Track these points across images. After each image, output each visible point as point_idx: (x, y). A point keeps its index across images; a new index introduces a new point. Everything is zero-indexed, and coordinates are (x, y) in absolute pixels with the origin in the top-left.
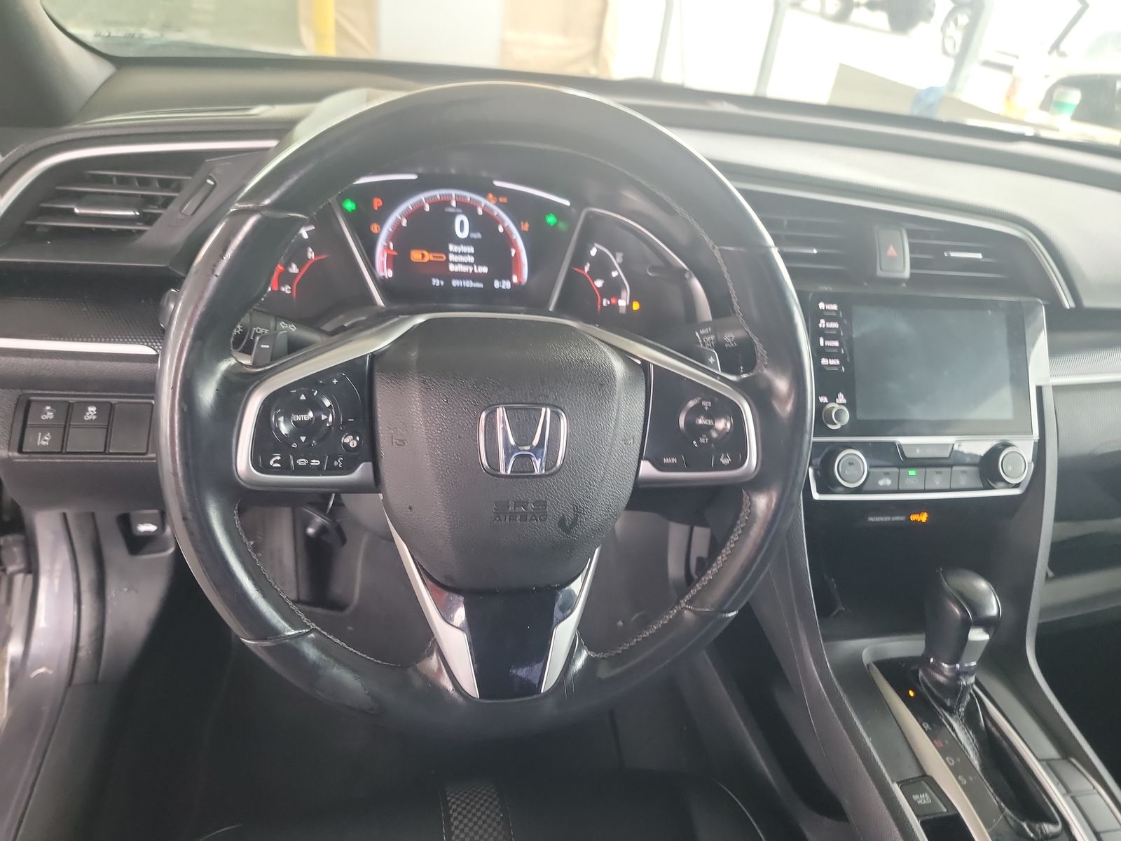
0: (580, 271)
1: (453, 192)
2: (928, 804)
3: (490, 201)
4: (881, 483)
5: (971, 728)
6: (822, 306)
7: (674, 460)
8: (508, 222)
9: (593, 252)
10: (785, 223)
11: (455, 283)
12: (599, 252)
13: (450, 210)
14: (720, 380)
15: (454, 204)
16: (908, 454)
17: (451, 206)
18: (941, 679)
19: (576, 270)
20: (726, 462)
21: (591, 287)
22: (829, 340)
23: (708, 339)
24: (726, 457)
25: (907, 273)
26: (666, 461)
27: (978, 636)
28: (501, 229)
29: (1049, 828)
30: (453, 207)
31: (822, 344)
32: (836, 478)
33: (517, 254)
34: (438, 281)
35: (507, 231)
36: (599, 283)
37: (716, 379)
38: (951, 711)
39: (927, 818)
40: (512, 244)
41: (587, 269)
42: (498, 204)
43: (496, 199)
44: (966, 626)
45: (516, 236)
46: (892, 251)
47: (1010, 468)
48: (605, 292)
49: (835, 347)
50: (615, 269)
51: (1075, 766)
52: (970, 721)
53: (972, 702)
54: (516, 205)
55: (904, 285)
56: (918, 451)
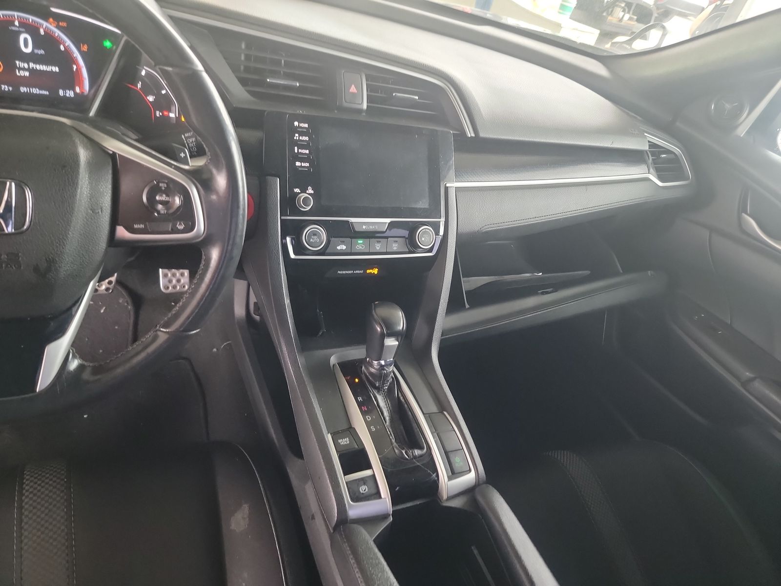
0: (135, 88)
1: (16, 14)
2: (348, 444)
3: (51, 24)
4: (339, 248)
5: (389, 398)
6: (296, 124)
7: (142, 226)
8: (68, 43)
9: (143, 73)
10: (283, 62)
11: (23, 89)
12: (147, 73)
13: (13, 28)
14: (174, 169)
15: (17, 23)
16: (357, 229)
17: (14, 25)
18: (372, 370)
19: (130, 86)
20: (181, 227)
21: (145, 102)
22: (302, 149)
23: (191, 141)
24: (180, 224)
25: (365, 106)
26: (136, 226)
27: (391, 342)
28: (62, 48)
29: (417, 452)
30: (16, 26)
31: (296, 151)
32: (304, 244)
33: (79, 69)
34: (6, 87)
35: (67, 51)
36: (151, 98)
37: (171, 167)
38: (378, 389)
39: (342, 452)
40: (74, 61)
41: (139, 85)
42: (58, 27)
43: (56, 23)
44: (383, 336)
45: (76, 54)
46: (353, 89)
47: (423, 239)
48: (157, 105)
49: (305, 154)
50: (163, 88)
51: (445, 416)
52: (389, 394)
53: (392, 383)
54: (74, 29)
55: (364, 114)
56: (364, 227)
